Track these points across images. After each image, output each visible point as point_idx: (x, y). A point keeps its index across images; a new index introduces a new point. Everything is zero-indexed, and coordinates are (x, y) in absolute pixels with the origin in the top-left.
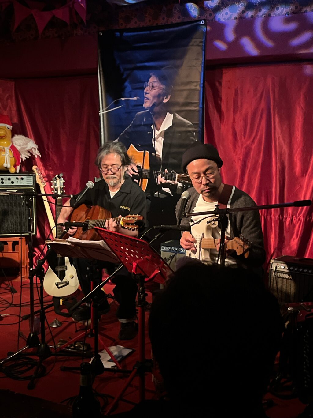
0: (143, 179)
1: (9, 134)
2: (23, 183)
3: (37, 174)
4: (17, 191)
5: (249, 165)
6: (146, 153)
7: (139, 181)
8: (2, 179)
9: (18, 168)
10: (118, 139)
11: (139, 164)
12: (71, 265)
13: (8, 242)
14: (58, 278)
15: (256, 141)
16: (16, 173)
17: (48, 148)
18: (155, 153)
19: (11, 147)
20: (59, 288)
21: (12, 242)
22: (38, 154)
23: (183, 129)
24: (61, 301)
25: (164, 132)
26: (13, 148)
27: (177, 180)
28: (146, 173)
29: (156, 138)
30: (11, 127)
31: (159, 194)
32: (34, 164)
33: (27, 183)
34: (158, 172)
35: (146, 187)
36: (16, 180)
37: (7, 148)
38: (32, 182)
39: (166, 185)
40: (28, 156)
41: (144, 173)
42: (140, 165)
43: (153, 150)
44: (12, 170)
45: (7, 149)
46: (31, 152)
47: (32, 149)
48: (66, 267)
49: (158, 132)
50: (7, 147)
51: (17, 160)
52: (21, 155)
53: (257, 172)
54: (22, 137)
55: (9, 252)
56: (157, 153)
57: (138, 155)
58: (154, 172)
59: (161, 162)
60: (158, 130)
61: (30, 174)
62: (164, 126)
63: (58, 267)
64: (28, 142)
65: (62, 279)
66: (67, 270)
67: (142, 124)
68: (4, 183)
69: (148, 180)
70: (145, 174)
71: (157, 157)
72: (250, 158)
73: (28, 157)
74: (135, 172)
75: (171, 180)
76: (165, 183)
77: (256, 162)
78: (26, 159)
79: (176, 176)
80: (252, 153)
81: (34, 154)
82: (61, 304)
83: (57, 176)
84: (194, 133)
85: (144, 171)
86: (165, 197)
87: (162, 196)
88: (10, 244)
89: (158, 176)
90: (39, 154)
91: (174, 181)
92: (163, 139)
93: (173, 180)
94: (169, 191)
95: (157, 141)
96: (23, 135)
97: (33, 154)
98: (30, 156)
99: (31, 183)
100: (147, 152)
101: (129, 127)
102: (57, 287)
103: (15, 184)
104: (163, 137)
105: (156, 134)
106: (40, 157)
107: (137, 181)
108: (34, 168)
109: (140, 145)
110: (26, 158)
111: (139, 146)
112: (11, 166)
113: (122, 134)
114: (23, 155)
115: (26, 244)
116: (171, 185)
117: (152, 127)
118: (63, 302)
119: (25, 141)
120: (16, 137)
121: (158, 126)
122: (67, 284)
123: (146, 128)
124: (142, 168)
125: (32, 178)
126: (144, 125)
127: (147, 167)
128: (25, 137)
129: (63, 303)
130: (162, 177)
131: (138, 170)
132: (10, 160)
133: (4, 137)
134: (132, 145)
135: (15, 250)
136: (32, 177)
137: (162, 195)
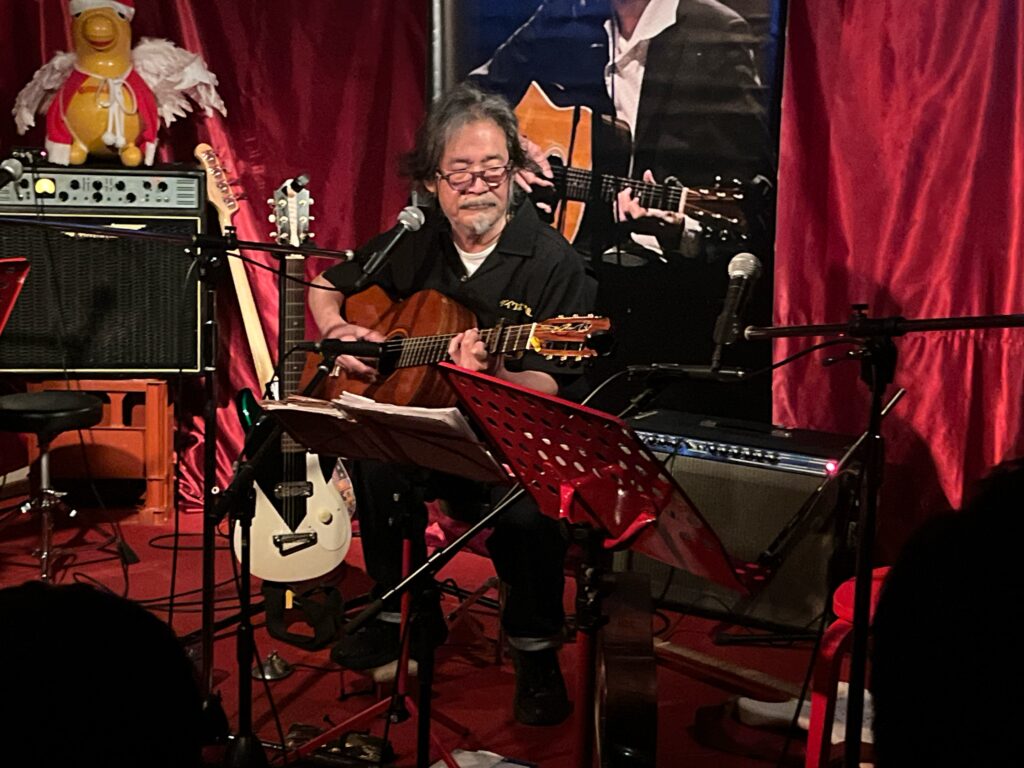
0: (569, 202)
1: (125, 35)
2: (167, 201)
3: (210, 171)
4: (144, 226)
5: (933, 166)
6: (581, 113)
7: (554, 208)
8: (98, 185)
9: (151, 148)
10: (490, 62)
11: (558, 152)
12: (327, 480)
13: (109, 394)
14: (282, 521)
15: (962, 85)
16: (142, 166)
17: (250, 87)
18: (614, 116)
19: (128, 79)
20: (284, 553)
21: (123, 395)
22: (216, 106)
23: (715, 37)
24: (289, 595)
25: (646, 44)
26: (135, 82)
27: (686, 208)
28: (578, 183)
29: (618, 66)
30: (129, 11)
31: (618, 254)
32: (200, 138)
33: (180, 202)
34: (619, 178)
35: (577, 229)
36: (143, 189)
37: (116, 81)
38: (195, 199)
39: (647, 225)
40: (184, 110)
41: (572, 182)
42: (558, 155)
43: (605, 104)
44: (132, 156)
45: (116, 87)
46: (192, 96)
47: (199, 88)
48: (311, 485)
49: (625, 45)
50: (117, 78)
51: (148, 122)
52: (161, 106)
53: (957, 194)
54: (163, 45)
55: (113, 427)
56: (620, 115)
57: (556, 119)
58: (608, 178)
59: (633, 146)
60: (627, 37)
61: (190, 173)
62: (649, 24)
63: (284, 484)
64: (187, 65)
65: (293, 526)
66: (311, 494)
67: (575, 14)
68: (105, 198)
69: (583, 205)
70: (575, 184)
71: (620, 130)
72: (938, 142)
73: (183, 115)
74: (544, 178)
75: (663, 209)
76: (643, 218)
77: (958, 159)
78: (174, 120)
79: (680, 196)
80: (943, 128)
81: (202, 104)
82: (289, 605)
83: (288, 183)
84: (751, 53)
85: (571, 175)
86: (641, 264)
87: (631, 261)
88: (117, 401)
89: (620, 195)
90: (219, 104)
91: (672, 213)
92: (642, 69)
93: (672, 210)
94: (655, 247)
95: (620, 75)
96: (169, 39)
97: (200, 104)
98: (190, 110)
99: (191, 203)
100: (585, 111)
101: (526, 25)
102: (278, 549)
103: (139, 203)
104: (645, 60)
105: (620, 52)
106: (221, 115)
107: (548, 208)
108: (201, 151)
109: (562, 88)
110: (175, 115)
111: (559, 89)
112: (128, 142)
113: (503, 45)
114: (166, 107)
115: (169, 404)
116: (662, 224)
117: (607, 25)
118: (294, 599)
119: (175, 58)
120: (147, 45)
121: (627, 23)
122: (312, 540)
123: (586, 30)
124: (565, 164)
125: (194, 184)
126: (580, 19)
127: (583, 162)
128: (176, 46)
129: (294, 604)
130: (632, 196)
131: (552, 169)
132: (126, 122)
133: (107, 43)
134: (534, 87)
135: (133, 422)
136: (196, 181)
137: (631, 256)
